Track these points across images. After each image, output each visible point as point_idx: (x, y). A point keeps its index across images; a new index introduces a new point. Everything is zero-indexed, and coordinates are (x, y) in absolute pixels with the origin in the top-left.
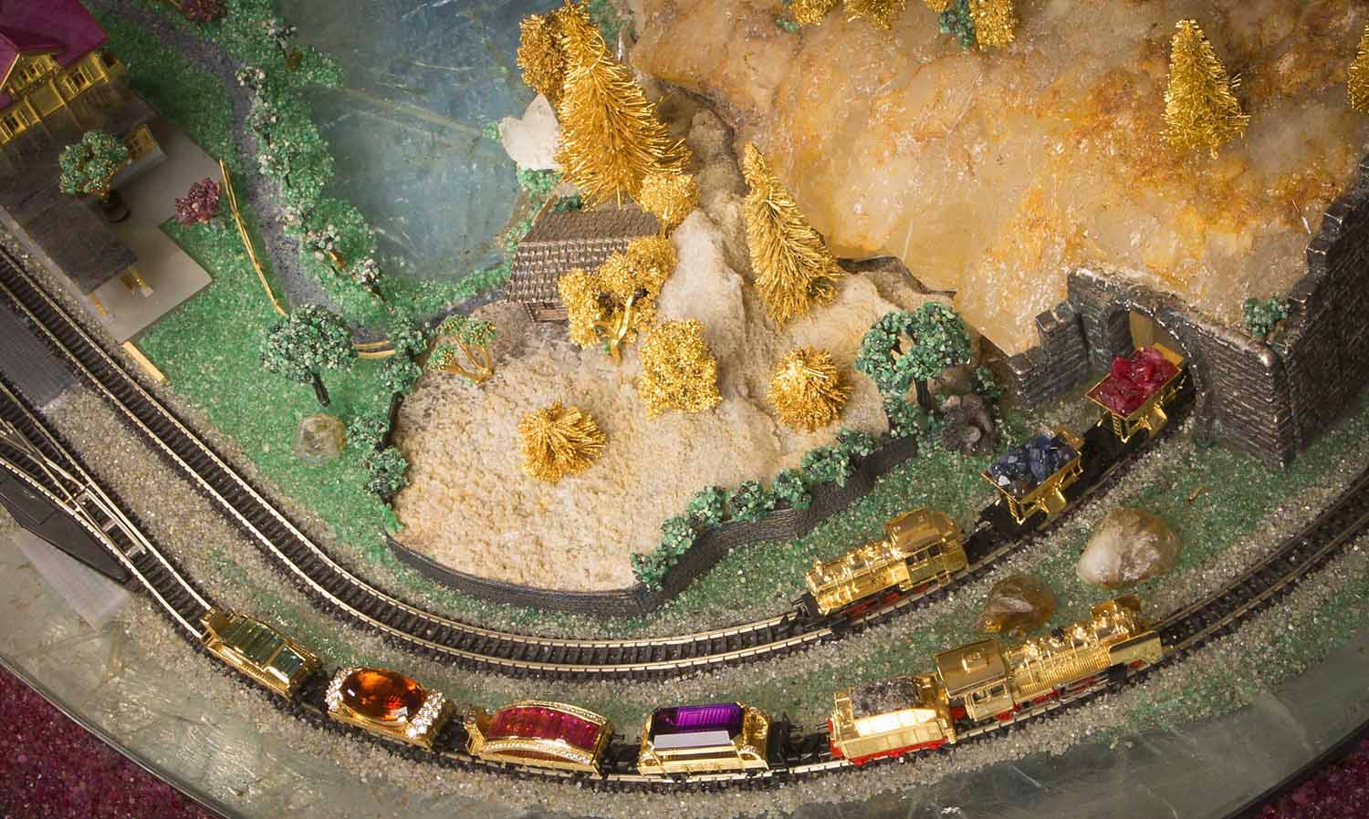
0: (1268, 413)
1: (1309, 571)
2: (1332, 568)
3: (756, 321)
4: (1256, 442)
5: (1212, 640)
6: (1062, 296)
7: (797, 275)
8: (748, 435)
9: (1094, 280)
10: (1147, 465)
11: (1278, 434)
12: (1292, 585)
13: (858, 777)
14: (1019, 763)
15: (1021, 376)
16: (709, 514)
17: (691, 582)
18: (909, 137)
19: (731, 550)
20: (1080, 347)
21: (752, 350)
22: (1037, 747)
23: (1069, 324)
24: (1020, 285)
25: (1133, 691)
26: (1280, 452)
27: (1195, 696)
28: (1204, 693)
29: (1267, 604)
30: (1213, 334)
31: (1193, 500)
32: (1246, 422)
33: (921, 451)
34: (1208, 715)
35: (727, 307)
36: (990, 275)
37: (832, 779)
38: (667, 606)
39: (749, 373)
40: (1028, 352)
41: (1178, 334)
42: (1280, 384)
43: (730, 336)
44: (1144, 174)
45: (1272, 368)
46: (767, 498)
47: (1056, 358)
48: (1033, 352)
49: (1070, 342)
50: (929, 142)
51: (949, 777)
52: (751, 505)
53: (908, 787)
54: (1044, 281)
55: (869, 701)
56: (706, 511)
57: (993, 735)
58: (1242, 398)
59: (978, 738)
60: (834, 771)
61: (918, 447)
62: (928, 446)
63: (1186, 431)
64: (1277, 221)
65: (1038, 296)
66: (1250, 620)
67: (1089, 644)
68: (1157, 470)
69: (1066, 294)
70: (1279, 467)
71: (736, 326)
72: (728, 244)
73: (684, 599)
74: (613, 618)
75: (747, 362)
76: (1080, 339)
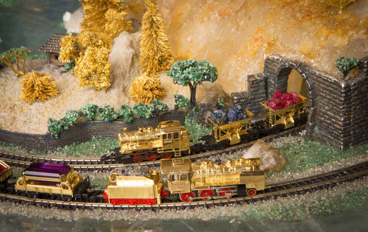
0: (340, 116)
1: (345, 181)
2: (356, 182)
3: (135, 69)
4: (332, 136)
5: (291, 195)
6: (261, 70)
7: (156, 52)
8: (117, 99)
9: (275, 59)
10: (280, 141)
11: (342, 128)
12: (335, 184)
13: (112, 212)
14: (187, 221)
15: (236, 100)
16: (88, 112)
17: (72, 144)
18: (217, 14)
19: (94, 137)
20: (264, 95)
21: (130, 77)
22: (196, 216)
23: (261, 81)
24: (245, 65)
25: (248, 205)
26: (342, 139)
27: (276, 212)
28: (281, 211)
29: (321, 188)
30: (321, 75)
31: (298, 153)
32: (329, 124)
33: (186, 122)
34: (280, 219)
35: (125, 57)
36: (234, 63)
37: (100, 211)
38: (58, 149)
39: (126, 84)
40: (241, 93)
41: (306, 76)
42: (347, 97)
43: (122, 67)
44: (307, 16)
45: (345, 88)
46: (115, 113)
47: (252, 97)
48: (243, 93)
49: (260, 91)
50: (224, 17)
51: (153, 219)
52: (106, 113)
53: (132, 220)
54: (255, 62)
55: (126, 170)
56: (87, 111)
57: (178, 208)
58: (329, 110)
59: (171, 208)
60: (102, 208)
61: (185, 120)
62: (189, 121)
63: (302, 135)
64: (362, 32)
65: (251, 69)
66: (310, 192)
67: (231, 170)
68: (285, 143)
69: (263, 70)
70: (341, 149)
71: (126, 65)
72: (134, 43)
73: (67, 148)
74: (33, 150)
75: (126, 80)
76: (264, 91)
